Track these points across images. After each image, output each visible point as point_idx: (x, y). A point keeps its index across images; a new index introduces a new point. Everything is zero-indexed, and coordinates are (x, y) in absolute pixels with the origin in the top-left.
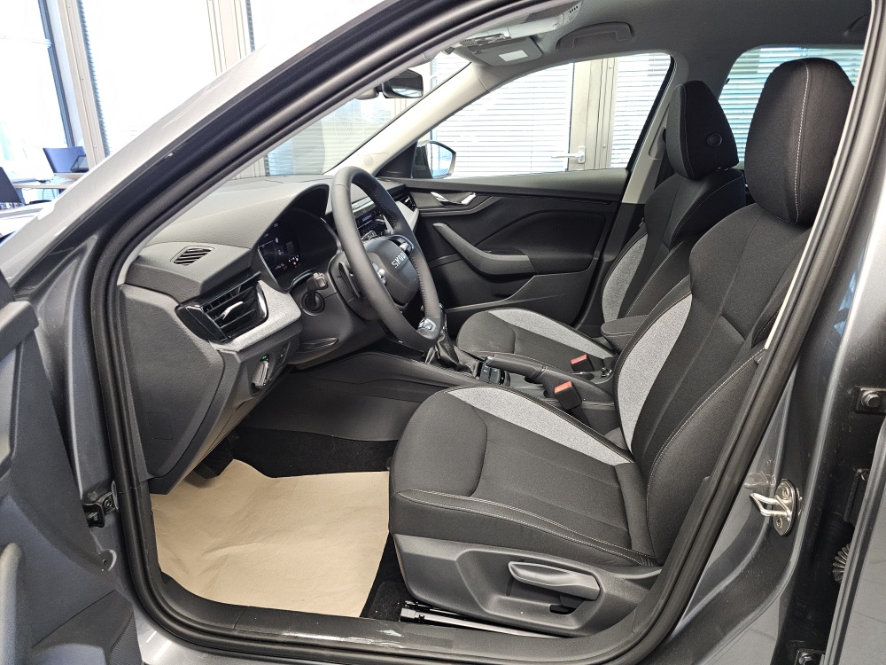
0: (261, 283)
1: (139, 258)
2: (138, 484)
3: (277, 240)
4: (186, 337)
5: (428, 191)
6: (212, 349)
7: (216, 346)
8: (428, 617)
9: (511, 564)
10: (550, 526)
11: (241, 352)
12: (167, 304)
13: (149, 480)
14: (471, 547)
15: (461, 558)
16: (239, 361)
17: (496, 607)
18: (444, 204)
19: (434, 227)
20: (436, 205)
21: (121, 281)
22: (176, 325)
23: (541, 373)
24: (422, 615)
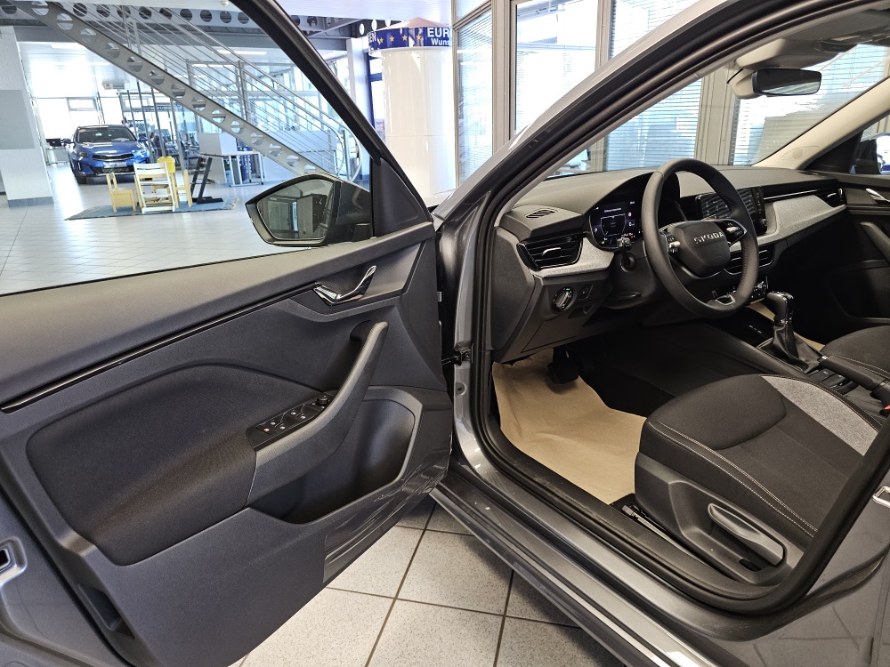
0: (585, 240)
1: (510, 213)
2: (485, 350)
3: (630, 214)
4: (519, 264)
5: (864, 187)
6: (530, 273)
7: (532, 272)
8: (641, 519)
9: (711, 505)
10: (760, 490)
11: (545, 278)
12: (513, 240)
13: (491, 351)
14: (687, 481)
15: (674, 485)
16: (542, 284)
17: (691, 533)
18: (880, 203)
19: (861, 226)
20: (871, 202)
21: (496, 224)
22: (515, 255)
23: (879, 386)
24: (637, 516)
